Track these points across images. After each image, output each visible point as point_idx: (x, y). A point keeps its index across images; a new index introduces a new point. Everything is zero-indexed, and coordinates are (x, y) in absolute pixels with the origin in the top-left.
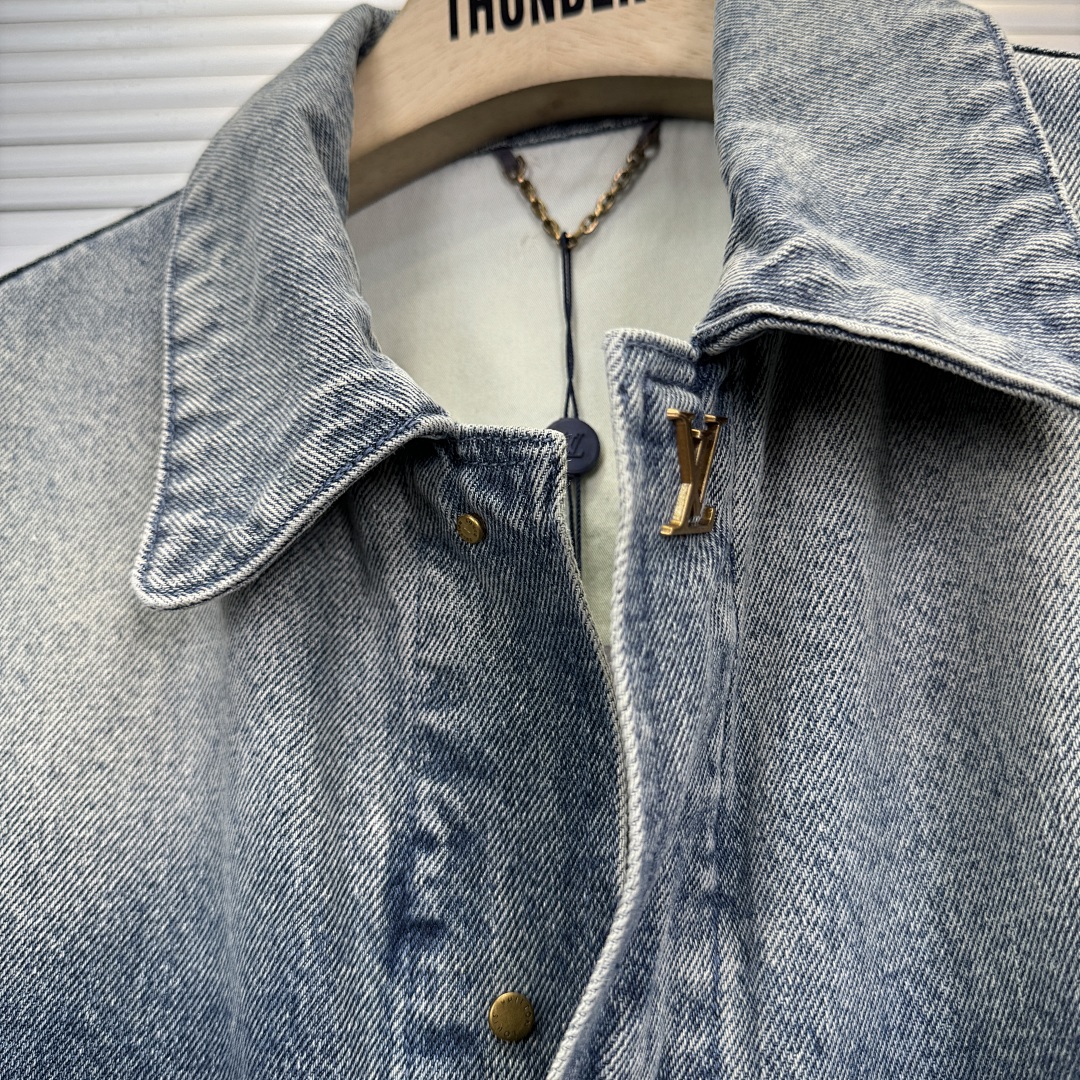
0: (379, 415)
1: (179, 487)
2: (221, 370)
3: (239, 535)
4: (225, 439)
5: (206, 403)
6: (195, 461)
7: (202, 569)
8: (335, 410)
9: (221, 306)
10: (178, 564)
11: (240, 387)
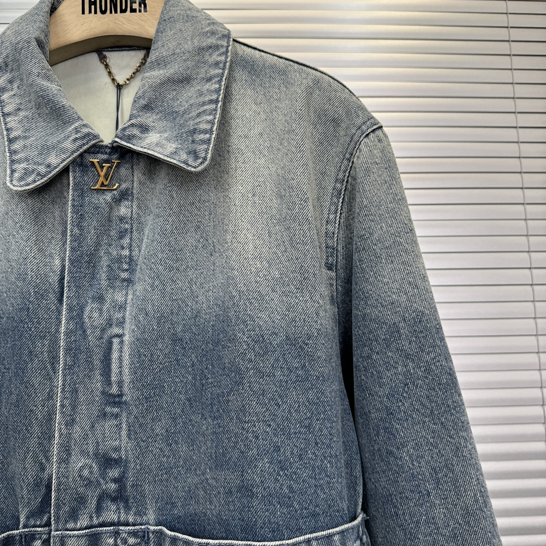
0: (88, 134)
1: (15, 157)
2: (24, 123)
3: (42, 169)
5: (21, 133)
6: (20, 150)
7: (30, 179)
9: (21, 103)
10: (21, 179)
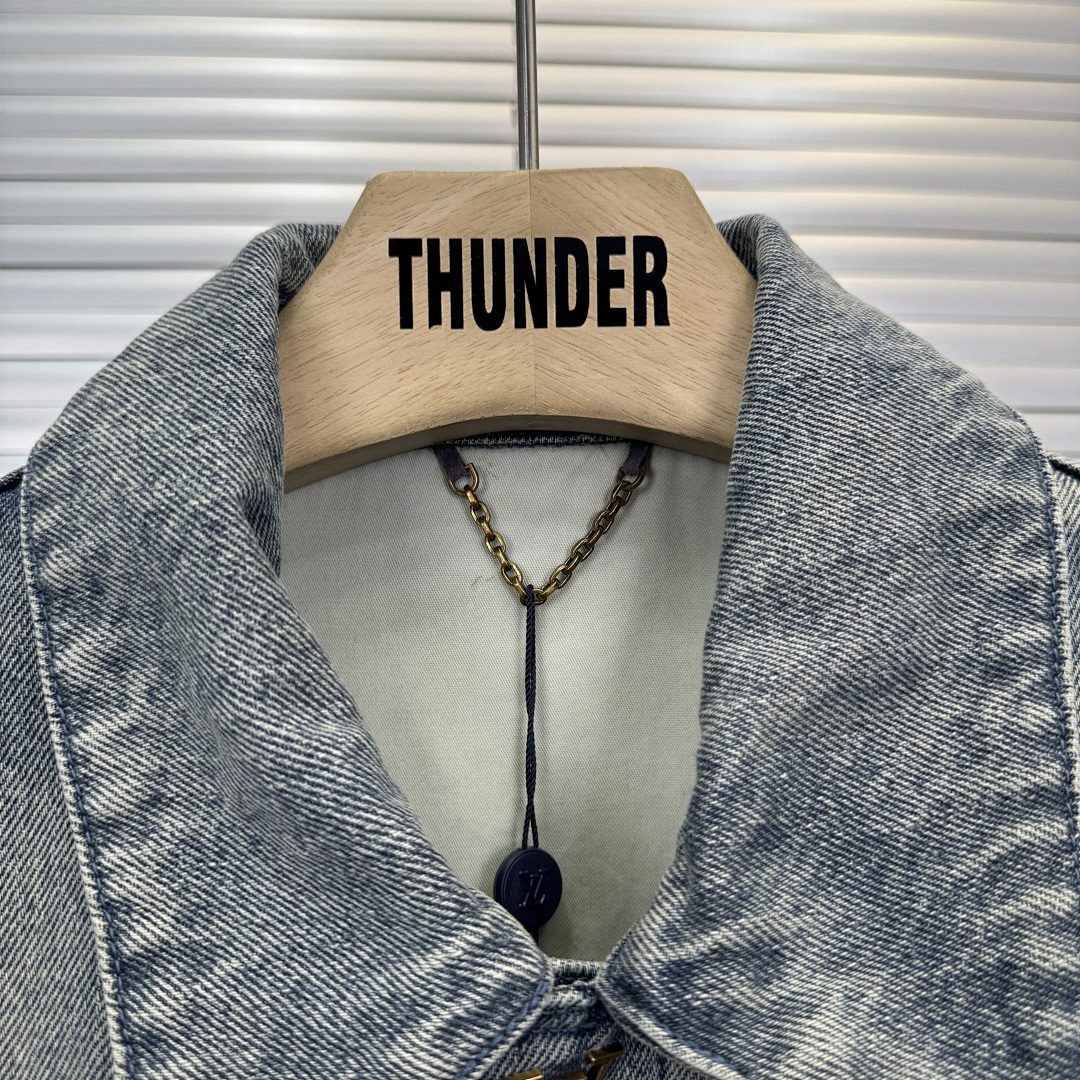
2: (184, 874)
4: (216, 991)
5: (170, 929)
6: (171, 1028)
8: (448, 990)
9: (161, 768)
11: (224, 904)
